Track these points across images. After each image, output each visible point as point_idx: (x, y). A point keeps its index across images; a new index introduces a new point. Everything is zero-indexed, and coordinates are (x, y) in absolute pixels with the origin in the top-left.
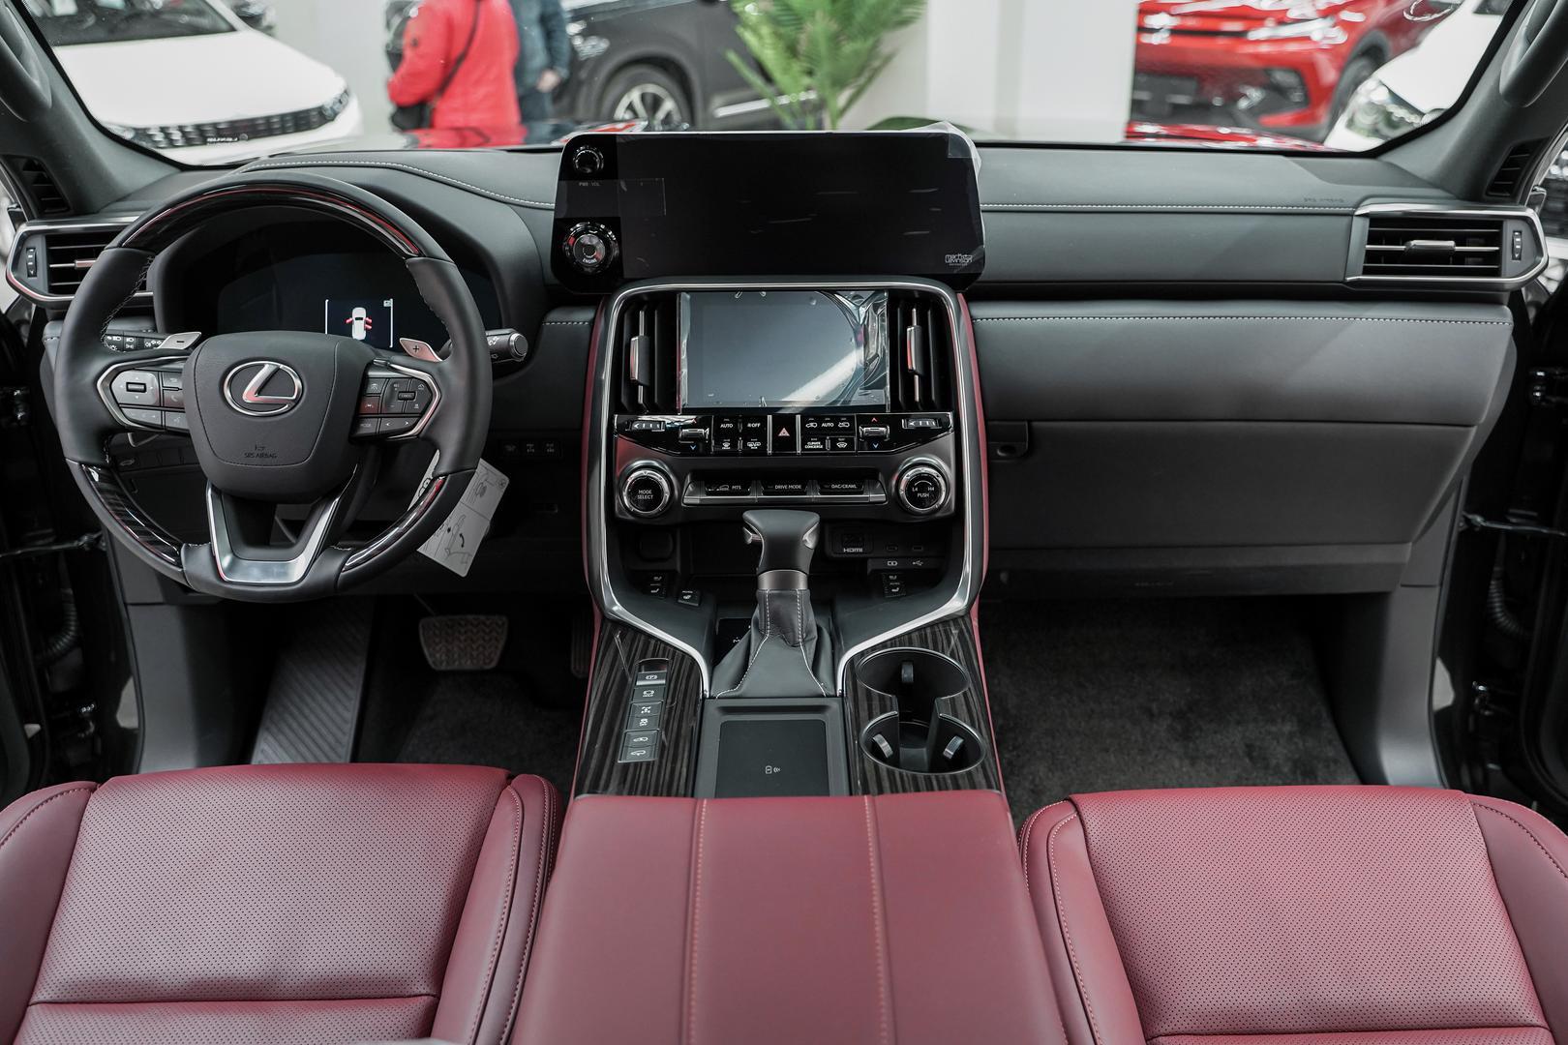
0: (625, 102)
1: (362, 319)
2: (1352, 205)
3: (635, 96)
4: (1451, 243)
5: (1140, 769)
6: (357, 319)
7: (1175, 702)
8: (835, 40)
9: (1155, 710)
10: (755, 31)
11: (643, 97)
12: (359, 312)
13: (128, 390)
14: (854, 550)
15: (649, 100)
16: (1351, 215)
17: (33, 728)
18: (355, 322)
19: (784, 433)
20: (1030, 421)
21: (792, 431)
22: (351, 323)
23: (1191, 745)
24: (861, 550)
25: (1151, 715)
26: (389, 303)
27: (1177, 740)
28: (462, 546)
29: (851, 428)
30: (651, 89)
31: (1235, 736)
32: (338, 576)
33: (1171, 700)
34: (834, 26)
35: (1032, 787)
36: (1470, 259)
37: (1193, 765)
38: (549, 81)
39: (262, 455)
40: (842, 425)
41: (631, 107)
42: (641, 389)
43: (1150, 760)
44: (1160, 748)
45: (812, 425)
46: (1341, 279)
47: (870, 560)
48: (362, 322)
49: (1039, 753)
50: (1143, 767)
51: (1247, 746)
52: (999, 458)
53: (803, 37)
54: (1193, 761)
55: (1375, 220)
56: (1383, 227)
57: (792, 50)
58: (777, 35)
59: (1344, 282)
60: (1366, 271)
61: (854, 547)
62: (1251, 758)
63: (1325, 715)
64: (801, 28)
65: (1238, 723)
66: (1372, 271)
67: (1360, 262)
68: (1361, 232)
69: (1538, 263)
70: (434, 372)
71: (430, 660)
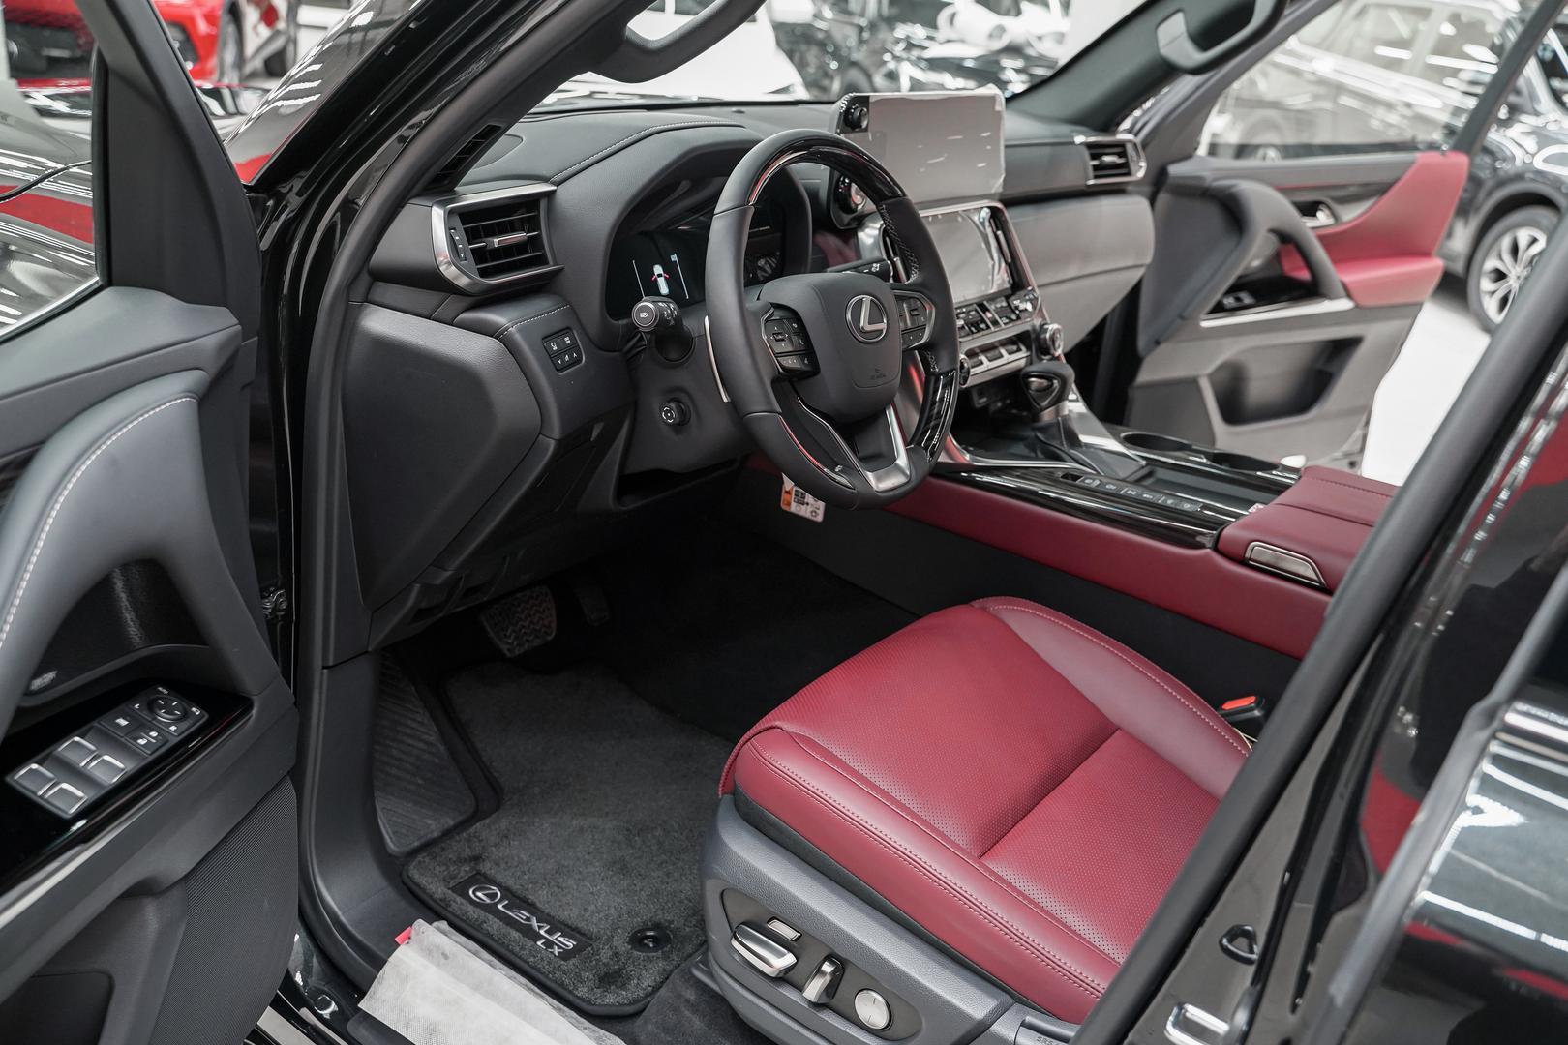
1: (661, 276)
6: (659, 275)
12: (658, 270)
13: (776, 340)
18: (658, 278)
21: (991, 313)
22: (656, 278)
26: (674, 258)
39: (879, 377)
48: (663, 279)
66: (1096, 177)
67: (1091, 173)
68: (1086, 153)
69: (1141, 167)
70: (922, 290)
71: (505, 648)
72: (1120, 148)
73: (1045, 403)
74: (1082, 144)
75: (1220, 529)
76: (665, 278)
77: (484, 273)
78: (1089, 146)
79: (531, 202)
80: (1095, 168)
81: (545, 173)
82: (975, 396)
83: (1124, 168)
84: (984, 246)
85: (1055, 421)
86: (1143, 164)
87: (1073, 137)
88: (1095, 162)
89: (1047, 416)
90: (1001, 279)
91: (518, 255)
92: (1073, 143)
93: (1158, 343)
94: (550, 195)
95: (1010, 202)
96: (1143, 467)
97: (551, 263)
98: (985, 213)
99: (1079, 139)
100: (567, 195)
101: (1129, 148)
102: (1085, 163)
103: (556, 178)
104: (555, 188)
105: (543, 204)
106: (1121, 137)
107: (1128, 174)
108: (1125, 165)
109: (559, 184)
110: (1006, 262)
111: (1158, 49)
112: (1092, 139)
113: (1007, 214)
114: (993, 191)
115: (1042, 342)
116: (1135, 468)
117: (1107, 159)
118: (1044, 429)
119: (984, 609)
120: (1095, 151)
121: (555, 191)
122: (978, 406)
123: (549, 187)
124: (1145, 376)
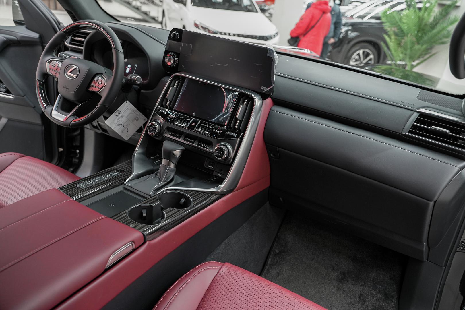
0: (357, 52)
2: (416, 107)
3: (361, 52)
4: (448, 131)
5: (318, 283)
7: (344, 268)
8: (413, 44)
9: (336, 268)
10: (389, 36)
11: (363, 53)
12: (129, 66)
13: (52, 65)
14: (211, 167)
15: (365, 53)
16: (414, 111)
17: (61, 149)
19: (194, 124)
20: (278, 147)
21: (196, 124)
22: (127, 68)
23: (341, 284)
24: (213, 168)
25: (333, 269)
26: (136, 65)
27: (337, 281)
28: (127, 132)
29: (212, 129)
30: (367, 50)
31: (358, 289)
32: (71, 122)
33: (343, 268)
34: (414, 39)
35: (278, 271)
36: (460, 141)
37: (337, 290)
38: (332, 41)
39: (66, 88)
40: (210, 127)
41: (359, 54)
42: (169, 102)
43: (323, 282)
44: (330, 280)
45: (202, 124)
46: (400, 132)
47: (214, 172)
49: (288, 263)
50: (319, 283)
51: (361, 294)
52: (272, 157)
53: (403, 41)
54: (338, 289)
55: (422, 114)
56: (424, 118)
57: (399, 44)
58: (396, 39)
59: (401, 133)
60: (410, 132)
61: (211, 166)
62: (359, 298)
63: (395, 297)
64: (403, 38)
65: (362, 285)
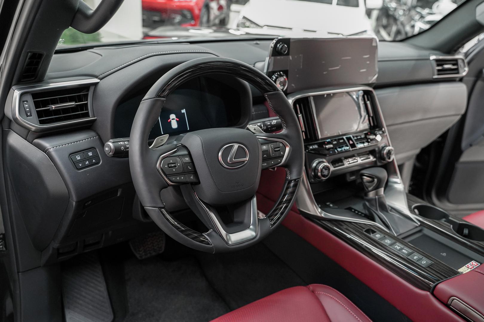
1: (174, 119)
6: (172, 119)
12: (173, 116)
13: (169, 167)
18: (172, 121)
19: (351, 142)
21: (353, 141)
22: (170, 121)
26: (184, 111)
29: (365, 137)
32: (270, 230)
39: (238, 186)
40: (362, 137)
42: (304, 133)
46: (432, 77)
48: (175, 120)
66: (438, 74)
67: (436, 72)
68: (434, 64)
69: (465, 70)
70: (285, 138)
71: (138, 256)
72: (455, 62)
73: (370, 189)
74: (434, 60)
75: (437, 283)
76: (177, 120)
77: (42, 122)
78: (437, 61)
79: (86, 87)
80: (439, 70)
81: (97, 74)
82: (348, 176)
83: (456, 71)
84: (356, 108)
85: (374, 197)
86: (467, 69)
87: (429, 56)
88: (440, 68)
89: (371, 195)
90: (364, 125)
91: (72, 113)
92: (429, 59)
93: (471, 145)
94: (96, 84)
95: (378, 87)
96: (417, 227)
97: (91, 116)
98: (361, 93)
99: (433, 57)
100: (104, 84)
101: (460, 62)
102: (433, 68)
103: (101, 76)
104: (99, 81)
105: (92, 89)
106: (457, 57)
107: (458, 73)
108: (457, 69)
109: (101, 79)
110: (369, 116)
111: (475, 17)
112: (441, 57)
113: (376, 93)
114: (370, 82)
115: (382, 155)
116: (411, 227)
117: (446, 66)
118: (369, 201)
119: (313, 292)
120: (440, 62)
121: (98, 83)
122: (349, 180)
123: (96, 80)
124: (465, 158)
